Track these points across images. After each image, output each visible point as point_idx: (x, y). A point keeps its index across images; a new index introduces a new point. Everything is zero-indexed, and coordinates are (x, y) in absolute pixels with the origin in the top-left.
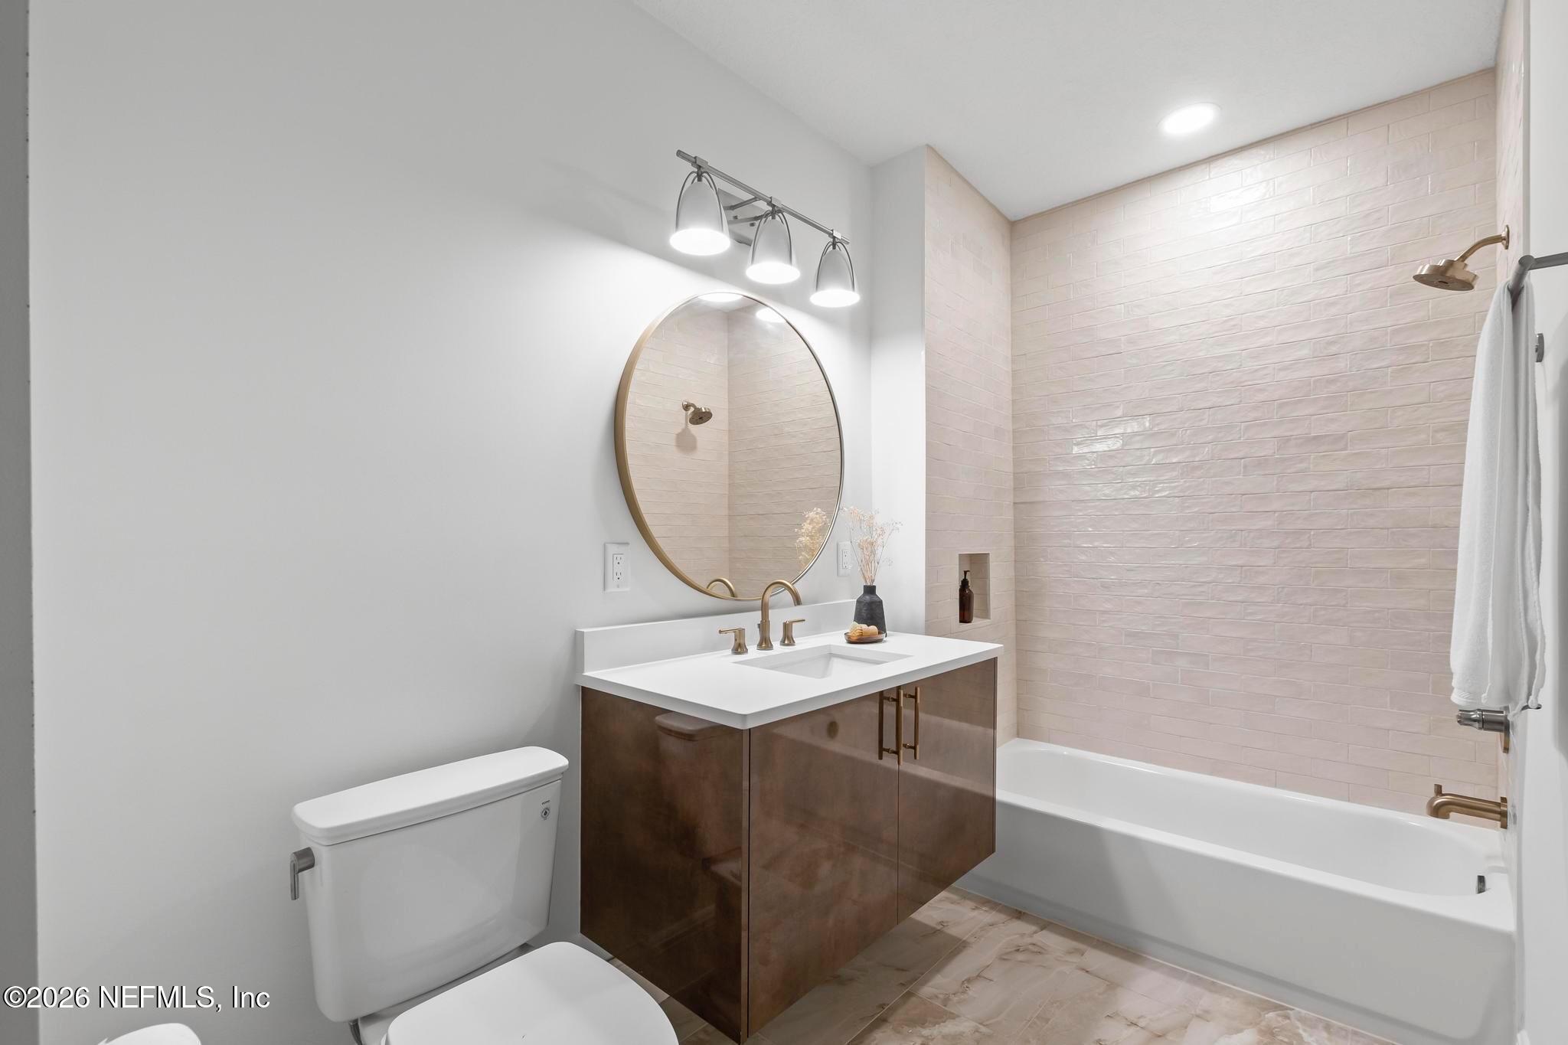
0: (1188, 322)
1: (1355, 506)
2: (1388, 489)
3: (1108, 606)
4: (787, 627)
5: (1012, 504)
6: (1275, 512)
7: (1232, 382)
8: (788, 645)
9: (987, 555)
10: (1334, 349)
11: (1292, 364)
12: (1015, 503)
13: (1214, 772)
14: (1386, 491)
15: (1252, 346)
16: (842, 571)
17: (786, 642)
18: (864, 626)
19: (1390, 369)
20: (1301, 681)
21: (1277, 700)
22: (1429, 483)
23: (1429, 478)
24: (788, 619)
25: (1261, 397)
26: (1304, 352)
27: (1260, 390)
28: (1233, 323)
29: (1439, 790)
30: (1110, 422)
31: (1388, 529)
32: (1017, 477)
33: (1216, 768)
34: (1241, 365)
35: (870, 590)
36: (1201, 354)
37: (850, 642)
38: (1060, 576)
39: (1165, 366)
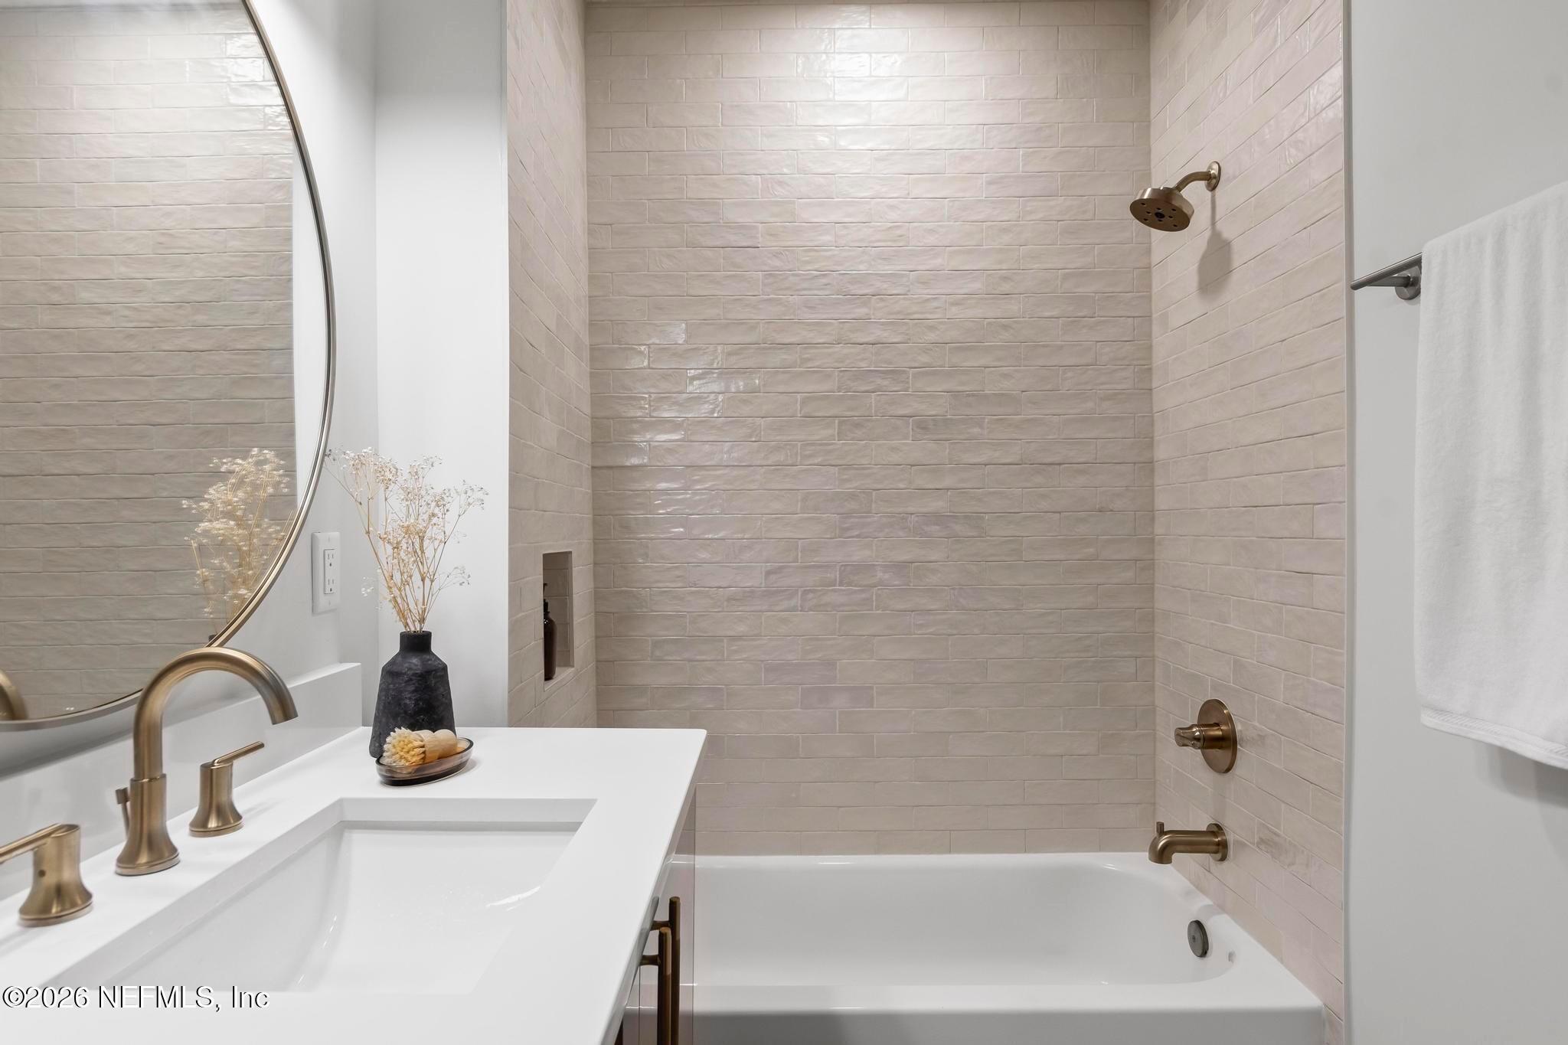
0: (846, 220)
1: (1029, 485)
2: (1060, 464)
3: (741, 629)
4: (213, 779)
5: (590, 467)
6: (948, 489)
7: (898, 313)
8: (217, 832)
9: (568, 554)
10: (1006, 287)
11: (964, 299)
12: (593, 467)
13: (878, 850)
14: (1057, 467)
15: (920, 268)
16: (323, 601)
17: (213, 824)
18: (426, 734)
19: (1061, 321)
20: (977, 708)
21: (951, 736)
22: (1096, 459)
23: (1096, 454)
24: (214, 753)
25: (931, 337)
26: (977, 286)
27: (932, 328)
28: (899, 232)
29: (1161, 830)
30: (741, 349)
31: (1060, 513)
32: (598, 424)
33: (882, 844)
34: (909, 291)
35: (417, 643)
36: (861, 267)
37: (395, 781)
38: (668, 584)
39: (816, 276)
